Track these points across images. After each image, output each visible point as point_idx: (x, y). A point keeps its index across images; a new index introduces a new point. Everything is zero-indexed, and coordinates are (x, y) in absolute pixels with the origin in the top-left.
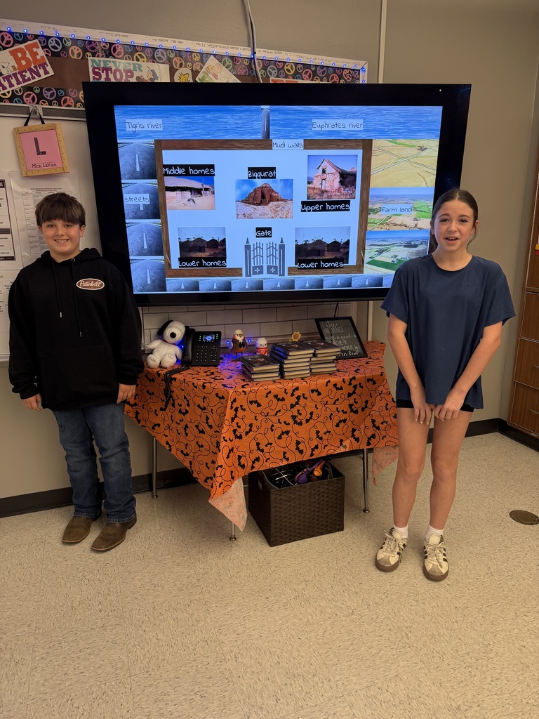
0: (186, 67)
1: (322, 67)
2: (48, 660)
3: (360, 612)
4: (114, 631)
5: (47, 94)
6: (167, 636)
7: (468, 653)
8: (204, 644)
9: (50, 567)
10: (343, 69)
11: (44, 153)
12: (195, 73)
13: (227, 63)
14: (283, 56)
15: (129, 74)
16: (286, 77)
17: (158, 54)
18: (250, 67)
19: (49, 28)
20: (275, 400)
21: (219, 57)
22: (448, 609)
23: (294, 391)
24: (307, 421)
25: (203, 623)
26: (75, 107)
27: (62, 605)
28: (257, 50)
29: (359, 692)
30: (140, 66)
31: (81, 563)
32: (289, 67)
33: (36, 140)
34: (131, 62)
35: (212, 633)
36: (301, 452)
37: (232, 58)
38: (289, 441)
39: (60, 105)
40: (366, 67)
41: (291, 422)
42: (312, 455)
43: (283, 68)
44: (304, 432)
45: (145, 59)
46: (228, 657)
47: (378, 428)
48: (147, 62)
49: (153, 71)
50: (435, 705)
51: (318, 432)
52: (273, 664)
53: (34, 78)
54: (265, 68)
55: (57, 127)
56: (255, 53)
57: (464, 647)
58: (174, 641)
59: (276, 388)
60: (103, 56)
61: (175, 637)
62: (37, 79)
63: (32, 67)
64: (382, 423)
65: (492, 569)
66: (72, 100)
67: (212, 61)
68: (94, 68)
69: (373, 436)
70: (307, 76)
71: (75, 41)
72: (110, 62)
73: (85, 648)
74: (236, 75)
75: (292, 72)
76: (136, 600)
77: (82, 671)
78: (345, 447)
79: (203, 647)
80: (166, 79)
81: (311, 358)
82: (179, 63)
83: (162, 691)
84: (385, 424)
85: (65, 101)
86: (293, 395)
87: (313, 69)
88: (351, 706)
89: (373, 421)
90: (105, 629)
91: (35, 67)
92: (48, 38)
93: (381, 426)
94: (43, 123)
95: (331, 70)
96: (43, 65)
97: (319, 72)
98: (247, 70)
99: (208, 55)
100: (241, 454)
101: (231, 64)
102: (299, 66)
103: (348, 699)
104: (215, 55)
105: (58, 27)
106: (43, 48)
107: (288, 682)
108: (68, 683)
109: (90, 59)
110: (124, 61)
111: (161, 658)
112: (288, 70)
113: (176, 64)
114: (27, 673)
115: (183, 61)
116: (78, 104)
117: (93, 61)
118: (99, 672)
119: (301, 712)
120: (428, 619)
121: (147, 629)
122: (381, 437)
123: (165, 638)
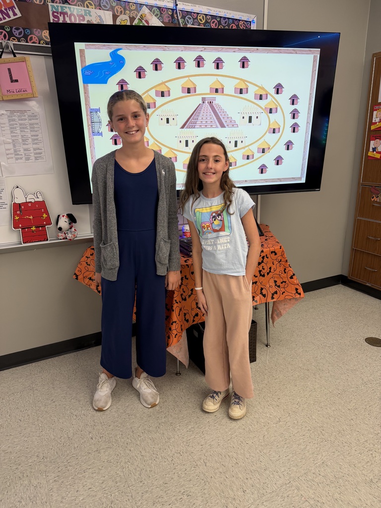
0: (125, 14)
1: (225, 18)
2: (60, 481)
3: (284, 420)
4: (107, 453)
5: (16, 33)
6: (149, 452)
7: (366, 441)
8: (178, 455)
9: (42, 408)
10: (239, 20)
11: (17, 81)
12: (132, 19)
13: (156, 12)
14: (197, 8)
15: (81, 18)
16: (199, 25)
17: (103, 3)
18: (172, 16)
21: (150, 7)
22: (344, 411)
25: (173, 439)
26: (39, 43)
27: (59, 437)
28: (178, 3)
29: (300, 478)
30: (90, 12)
31: (65, 403)
32: (201, 18)
33: (9, 70)
34: (83, 8)
35: (182, 446)
37: (159, 8)
39: (27, 42)
40: (255, 19)
43: (197, 18)
45: (94, 7)
46: (199, 463)
47: (279, 287)
48: (95, 8)
49: (99, 16)
50: (355, 481)
52: (233, 465)
53: (5, 18)
54: (183, 17)
55: (27, 59)
56: (177, 5)
57: (362, 437)
58: (155, 456)
60: (60, 3)
61: (155, 452)
62: (8, 19)
63: (3, 9)
65: (365, 380)
66: (37, 38)
67: (144, 11)
68: (53, 12)
69: (276, 293)
70: (214, 25)
72: (66, 7)
73: (87, 469)
74: (163, 22)
75: (204, 21)
76: (117, 428)
77: (90, 487)
78: (256, 301)
79: (178, 458)
80: (111, 22)
82: (119, 10)
83: (156, 495)
84: (284, 283)
85: (31, 39)
87: (218, 19)
88: (298, 489)
89: (275, 282)
90: (99, 453)
91: (6, 9)
93: (281, 285)
94: (15, 56)
95: (231, 21)
96: (12, 8)
97: (223, 22)
98: (170, 18)
99: (141, 5)
100: (186, 312)
101: (159, 13)
102: (208, 17)
103: (294, 484)
104: (147, 6)
107: (248, 476)
108: (81, 498)
109: (50, 4)
110: (77, 7)
111: (148, 469)
112: (200, 20)
113: (117, 11)
114: (46, 494)
115: (122, 9)
116: (42, 42)
117: (53, 6)
118: (104, 487)
119: (264, 498)
120: (332, 419)
121: (132, 449)
122: (281, 293)
123: (147, 454)
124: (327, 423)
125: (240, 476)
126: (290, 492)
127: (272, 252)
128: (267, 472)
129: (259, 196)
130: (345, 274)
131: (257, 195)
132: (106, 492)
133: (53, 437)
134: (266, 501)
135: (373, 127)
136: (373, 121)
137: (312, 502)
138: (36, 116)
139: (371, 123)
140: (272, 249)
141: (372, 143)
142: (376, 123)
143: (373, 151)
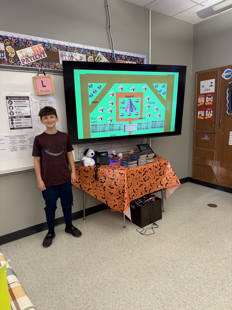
0: (91, 56)
1: (133, 57)
2: (87, 276)
3: (182, 240)
4: (104, 263)
5: (44, 64)
6: (125, 260)
7: (220, 244)
8: (139, 259)
10: (139, 58)
11: (45, 86)
12: (94, 58)
13: (104, 55)
14: (121, 53)
15: (73, 57)
16: (122, 60)
17: (82, 51)
18: (111, 56)
19: (46, 40)
20: (139, 173)
21: (102, 53)
22: (206, 234)
23: (144, 169)
24: (148, 180)
26: (55, 69)
28: (114, 51)
29: (196, 261)
30: (76, 55)
32: (123, 57)
33: (42, 81)
34: (73, 53)
36: (146, 191)
37: (106, 53)
38: (143, 188)
39: (49, 68)
40: (146, 57)
41: (143, 180)
42: (149, 192)
43: (121, 57)
44: (147, 184)
45: (78, 52)
46: (150, 261)
47: (168, 180)
49: (81, 57)
50: (219, 259)
51: (151, 184)
52: (165, 260)
53: (40, 58)
54: (116, 57)
55: (50, 76)
56: (113, 52)
57: (217, 243)
59: (139, 169)
60: (64, 51)
61: (127, 260)
62: (41, 58)
63: (39, 54)
64: (170, 178)
66: (53, 67)
67: (100, 54)
68: (61, 55)
69: (167, 183)
70: (129, 60)
71: (54, 45)
72: (66, 53)
73: (98, 270)
74: (107, 59)
75: (124, 59)
76: (104, 252)
77: (103, 276)
78: (159, 188)
80: (85, 60)
81: (146, 158)
84: (171, 179)
85: (51, 67)
86: (144, 171)
87: (131, 58)
88: (197, 265)
89: (167, 178)
90: (100, 263)
91: (40, 54)
92: (45, 43)
93: (169, 179)
94: (45, 75)
95: (136, 58)
96: (43, 53)
97: (132, 59)
98: (110, 57)
99: (98, 52)
102: (126, 57)
103: (194, 263)
104: (100, 52)
105: (49, 40)
106: (43, 47)
107: (174, 263)
108: (101, 281)
109: (59, 51)
110: (71, 53)
111: (127, 266)
112: (123, 58)
113: (88, 54)
114: (83, 282)
115: (90, 53)
116: (56, 68)
117: (61, 52)
118: (109, 275)
119: (183, 269)
120: (203, 238)
121: (116, 260)
122: (170, 183)
123: (124, 261)
124: (201, 240)
125: (170, 263)
126: (193, 266)
127: (164, 164)
128: (181, 260)
129: (150, 138)
130: (191, 177)
131: (149, 138)
132: (112, 277)
133: (74, 260)
134: (184, 270)
135: (199, 105)
136: (199, 102)
137: (204, 268)
138: (52, 102)
139: (198, 103)
140: (164, 162)
141: (199, 112)
142: (200, 103)
143: (200, 116)
